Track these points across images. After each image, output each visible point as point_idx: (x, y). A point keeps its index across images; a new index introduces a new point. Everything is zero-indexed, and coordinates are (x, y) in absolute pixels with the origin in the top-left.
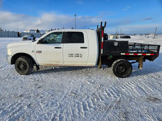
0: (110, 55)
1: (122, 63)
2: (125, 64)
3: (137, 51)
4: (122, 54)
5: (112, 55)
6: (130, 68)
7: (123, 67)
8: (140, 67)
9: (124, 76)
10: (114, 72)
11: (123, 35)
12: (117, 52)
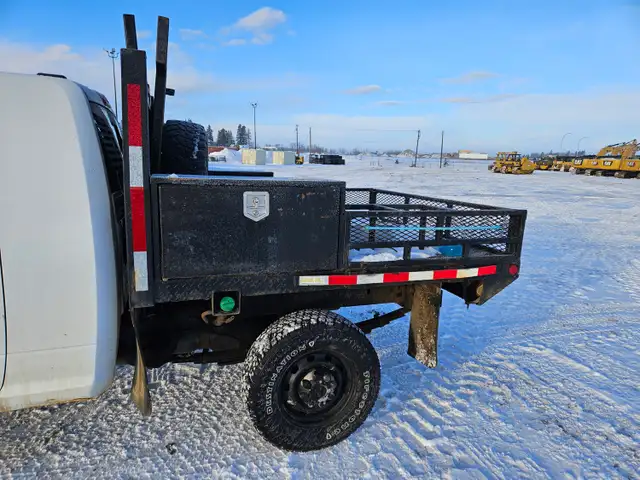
0: (219, 296)
1: (312, 344)
2: (333, 347)
3: (401, 250)
4: (305, 281)
5: (233, 295)
6: (367, 374)
7: (319, 375)
8: (422, 353)
9: (329, 436)
10: (261, 422)
11: (319, 150)
12: (273, 267)
